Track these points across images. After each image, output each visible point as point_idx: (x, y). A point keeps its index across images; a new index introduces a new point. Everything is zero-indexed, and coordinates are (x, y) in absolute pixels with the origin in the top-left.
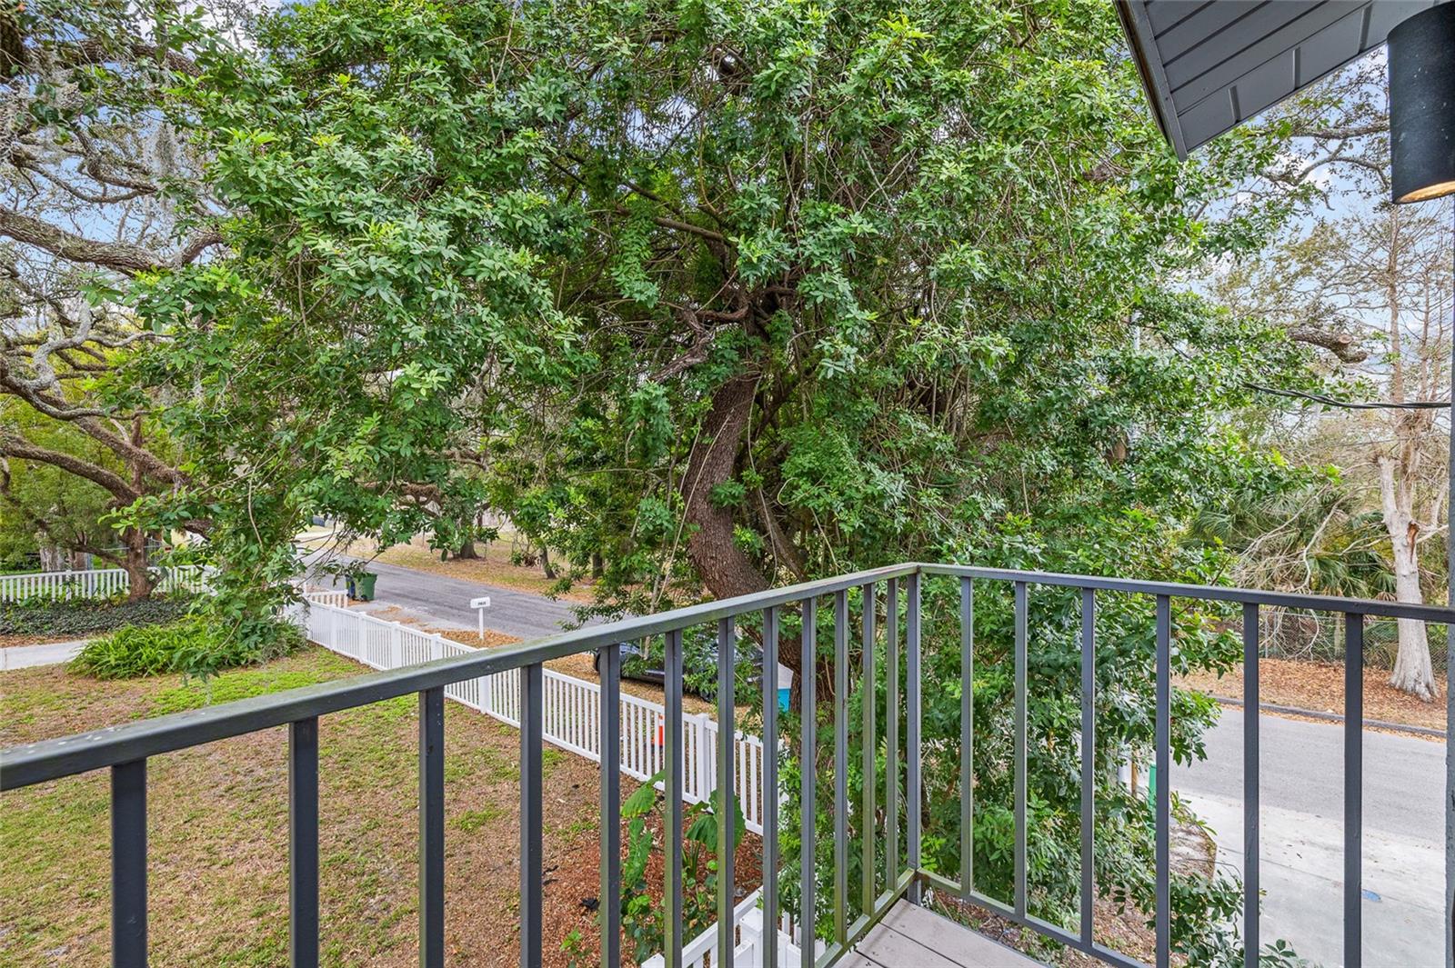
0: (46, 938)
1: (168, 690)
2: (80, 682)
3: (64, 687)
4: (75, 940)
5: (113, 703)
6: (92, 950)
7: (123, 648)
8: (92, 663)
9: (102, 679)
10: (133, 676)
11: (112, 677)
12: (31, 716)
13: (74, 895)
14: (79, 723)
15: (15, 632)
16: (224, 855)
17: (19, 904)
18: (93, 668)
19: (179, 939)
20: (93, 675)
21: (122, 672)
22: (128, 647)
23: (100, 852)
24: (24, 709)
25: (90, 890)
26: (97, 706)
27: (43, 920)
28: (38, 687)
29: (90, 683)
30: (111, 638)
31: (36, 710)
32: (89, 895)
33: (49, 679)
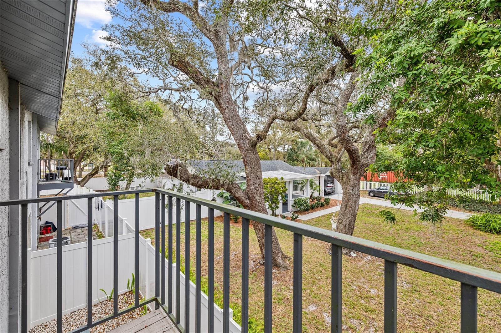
0: (416, 295)
1: (497, 241)
2: (467, 228)
3: (461, 227)
4: (422, 301)
5: (474, 238)
6: (424, 307)
7: (484, 220)
8: (473, 222)
9: (475, 229)
10: (486, 231)
11: (478, 229)
12: (448, 233)
13: (429, 289)
14: (460, 240)
15: (457, 206)
16: (483, 311)
17: (416, 281)
18: (472, 224)
19: (450, 326)
20: (472, 226)
21: (482, 229)
22: (486, 221)
23: (442, 282)
24: (447, 230)
25: (433, 290)
26: (469, 237)
27: (419, 290)
28: (454, 225)
29: (471, 229)
30: (480, 215)
31: (450, 231)
32: (432, 292)
33: (459, 223)
